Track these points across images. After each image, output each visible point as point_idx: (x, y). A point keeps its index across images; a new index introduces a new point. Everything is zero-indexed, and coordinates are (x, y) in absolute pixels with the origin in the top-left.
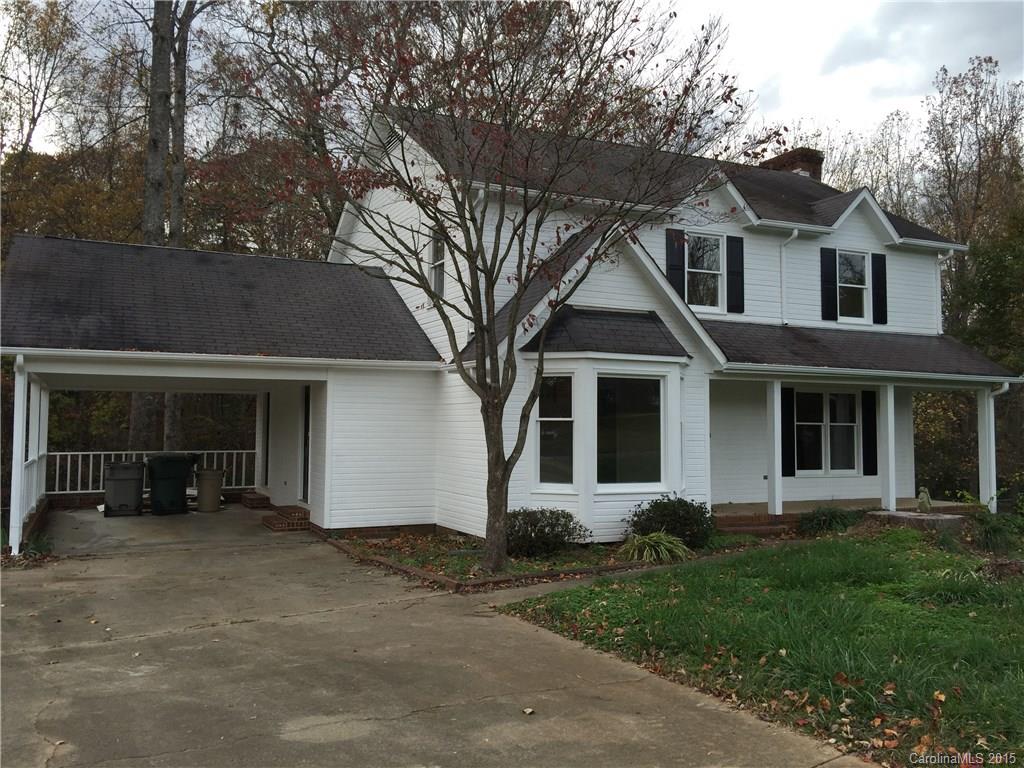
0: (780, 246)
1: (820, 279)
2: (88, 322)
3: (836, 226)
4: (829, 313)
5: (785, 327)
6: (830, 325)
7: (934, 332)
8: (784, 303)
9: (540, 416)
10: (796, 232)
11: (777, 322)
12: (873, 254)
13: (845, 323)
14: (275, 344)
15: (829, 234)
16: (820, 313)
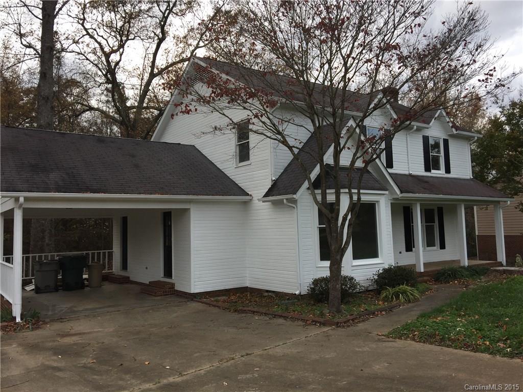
0: (406, 134)
1: (423, 151)
2: (54, 176)
3: (431, 124)
4: (427, 169)
5: (410, 175)
6: (428, 174)
7: (468, 177)
8: (410, 163)
9: (319, 225)
10: (415, 127)
11: (407, 173)
12: (444, 139)
13: (434, 173)
14: (162, 188)
15: (428, 128)
16: (424, 168)
